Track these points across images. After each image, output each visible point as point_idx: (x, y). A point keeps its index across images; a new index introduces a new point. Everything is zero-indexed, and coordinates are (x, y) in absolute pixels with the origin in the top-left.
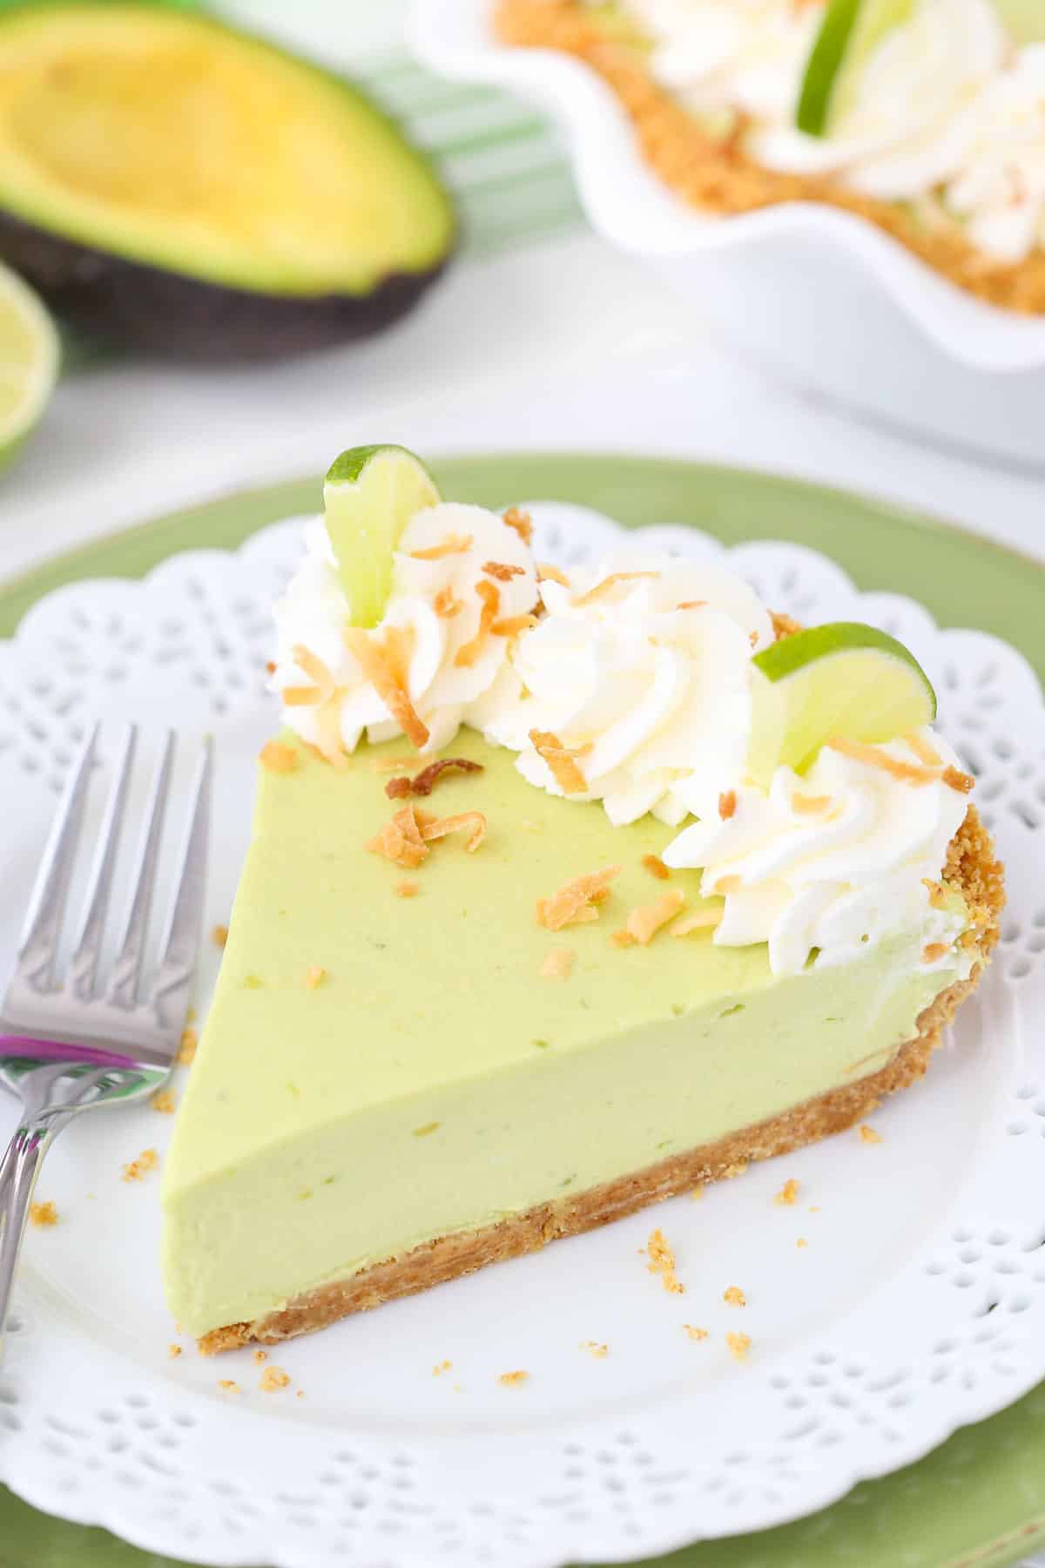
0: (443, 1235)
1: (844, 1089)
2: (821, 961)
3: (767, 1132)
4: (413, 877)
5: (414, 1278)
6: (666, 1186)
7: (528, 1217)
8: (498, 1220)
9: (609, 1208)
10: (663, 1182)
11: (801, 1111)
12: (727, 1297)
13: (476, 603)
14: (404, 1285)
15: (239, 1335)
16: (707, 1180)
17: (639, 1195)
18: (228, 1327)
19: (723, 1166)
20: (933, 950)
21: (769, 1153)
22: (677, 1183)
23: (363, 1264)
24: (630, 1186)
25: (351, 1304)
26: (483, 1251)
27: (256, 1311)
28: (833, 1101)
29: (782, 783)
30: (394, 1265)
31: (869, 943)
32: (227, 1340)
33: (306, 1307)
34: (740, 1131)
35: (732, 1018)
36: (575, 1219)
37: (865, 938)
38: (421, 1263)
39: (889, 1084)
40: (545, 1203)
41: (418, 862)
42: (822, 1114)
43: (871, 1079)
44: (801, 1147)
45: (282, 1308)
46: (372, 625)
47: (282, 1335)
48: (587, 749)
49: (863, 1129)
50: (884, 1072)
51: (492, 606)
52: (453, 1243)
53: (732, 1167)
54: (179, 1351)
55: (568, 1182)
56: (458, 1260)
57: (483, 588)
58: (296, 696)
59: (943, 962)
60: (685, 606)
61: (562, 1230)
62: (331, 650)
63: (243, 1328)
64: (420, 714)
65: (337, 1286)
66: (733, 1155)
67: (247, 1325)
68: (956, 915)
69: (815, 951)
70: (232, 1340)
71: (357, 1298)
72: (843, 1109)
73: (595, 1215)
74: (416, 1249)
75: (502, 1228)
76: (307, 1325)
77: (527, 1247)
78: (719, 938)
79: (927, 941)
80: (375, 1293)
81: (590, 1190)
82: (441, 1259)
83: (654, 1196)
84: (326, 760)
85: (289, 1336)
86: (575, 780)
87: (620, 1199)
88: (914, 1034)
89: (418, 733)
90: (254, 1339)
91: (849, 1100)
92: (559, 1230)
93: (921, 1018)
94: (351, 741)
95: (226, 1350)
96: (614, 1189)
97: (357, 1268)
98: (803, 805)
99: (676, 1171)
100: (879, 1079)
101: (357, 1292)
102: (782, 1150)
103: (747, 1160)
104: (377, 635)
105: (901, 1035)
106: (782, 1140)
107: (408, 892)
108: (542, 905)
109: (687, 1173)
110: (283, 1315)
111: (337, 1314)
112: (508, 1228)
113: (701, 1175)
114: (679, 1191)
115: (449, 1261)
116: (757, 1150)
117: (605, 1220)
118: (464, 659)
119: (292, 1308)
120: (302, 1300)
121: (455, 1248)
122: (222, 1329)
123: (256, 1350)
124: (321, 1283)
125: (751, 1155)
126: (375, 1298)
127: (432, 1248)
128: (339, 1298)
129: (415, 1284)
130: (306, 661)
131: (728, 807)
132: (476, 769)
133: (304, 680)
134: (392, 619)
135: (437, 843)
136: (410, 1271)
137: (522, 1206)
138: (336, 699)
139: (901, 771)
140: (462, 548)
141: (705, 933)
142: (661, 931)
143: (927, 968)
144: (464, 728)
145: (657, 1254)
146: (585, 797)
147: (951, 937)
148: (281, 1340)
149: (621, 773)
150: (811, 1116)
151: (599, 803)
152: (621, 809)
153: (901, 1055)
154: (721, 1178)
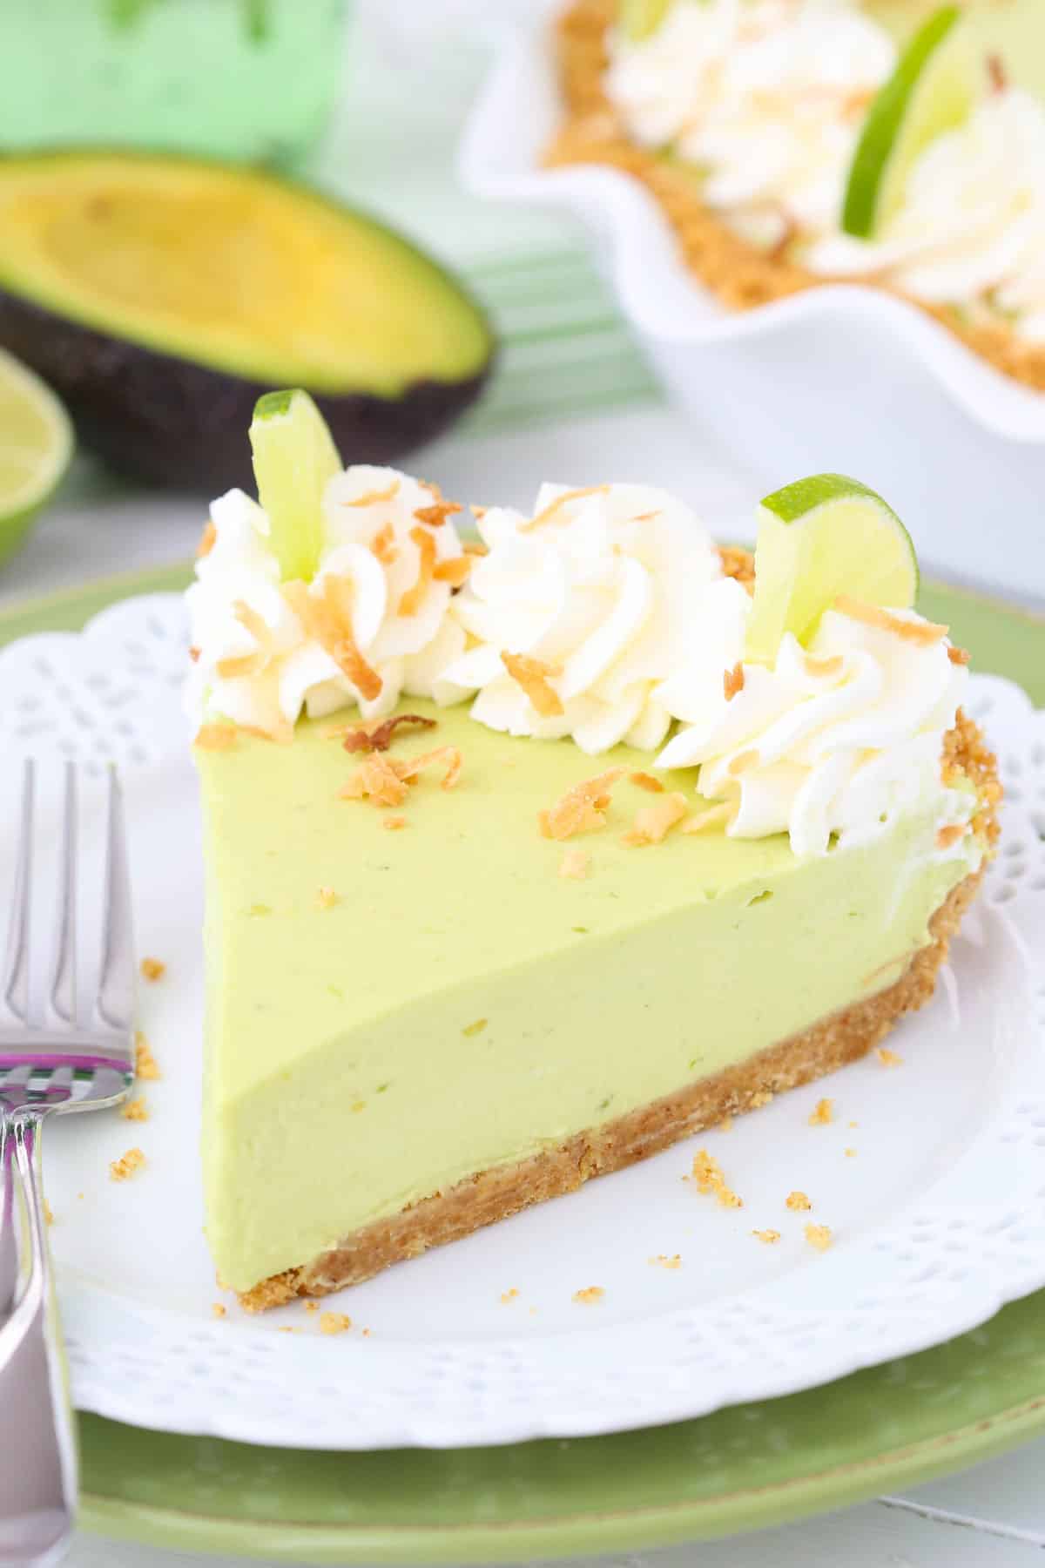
0: (486, 1167)
1: (861, 1006)
2: (843, 842)
3: (790, 1056)
4: (397, 814)
5: (457, 1219)
6: (697, 1115)
7: (565, 1149)
8: (537, 1151)
9: (642, 1140)
10: (693, 1111)
11: (820, 1029)
12: (789, 1203)
13: (410, 553)
14: (449, 1228)
15: (288, 1284)
16: (735, 1111)
17: (671, 1126)
18: (276, 1277)
19: (749, 1093)
20: (948, 834)
21: (791, 1082)
22: (706, 1113)
23: (411, 1197)
24: (662, 1115)
25: (398, 1248)
26: (524, 1187)
27: (307, 1253)
28: (851, 1020)
30: (439, 1201)
31: (886, 823)
32: (276, 1290)
33: (355, 1249)
34: (766, 1050)
35: (760, 906)
36: (611, 1152)
37: (883, 819)
38: (463, 1200)
39: (901, 1004)
40: (582, 1133)
41: (399, 800)
42: (842, 1036)
43: (884, 995)
44: (820, 1076)
45: (333, 1247)
46: (309, 579)
47: (328, 1284)
48: (559, 672)
49: (883, 1053)
50: (896, 988)
51: (429, 548)
52: (493, 1177)
53: (758, 1096)
54: (223, 1311)
55: (605, 1105)
56: (500, 1198)
57: (417, 535)
58: (232, 667)
59: (956, 849)
60: (641, 518)
61: (598, 1166)
62: (273, 608)
63: (291, 1276)
64: (371, 662)
65: (385, 1224)
66: (758, 1081)
67: (295, 1272)
68: (963, 797)
69: (834, 837)
70: (281, 1291)
71: (404, 1241)
72: (860, 1032)
73: (630, 1148)
74: (460, 1183)
75: (542, 1159)
76: (355, 1272)
77: (565, 1184)
78: (733, 830)
79: (941, 823)
80: (420, 1235)
81: (625, 1117)
82: (481, 1197)
83: (685, 1126)
84: (266, 737)
85: (338, 1286)
86: (550, 704)
87: (652, 1130)
88: (928, 940)
89: (370, 683)
90: (303, 1292)
91: (865, 1020)
92: (595, 1166)
93: (933, 922)
94: (293, 711)
95: (276, 1305)
96: (648, 1116)
97: (403, 1204)
98: (817, 668)
99: (706, 1098)
100: (892, 996)
101: (404, 1231)
102: (803, 1080)
103: (773, 1089)
104: (316, 588)
105: (915, 941)
106: (804, 1066)
107: (398, 825)
108: (544, 817)
109: (716, 1101)
110: (333, 1257)
111: (383, 1262)
112: (547, 1160)
113: (728, 1104)
114: (711, 1122)
115: (493, 1198)
116: (780, 1077)
117: (640, 1155)
118: (407, 607)
119: (342, 1249)
120: (350, 1240)
121: (498, 1183)
122: (270, 1279)
123: (306, 1302)
124: (369, 1220)
125: (774, 1082)
126: (420, 1242)
127: (475, 1182)
128: (387, 1239)
129: (459, 1226)
130: (248, 618)
131: (735, 683)
132: (430, 724)
133: (241, 641)
134: (329, 566)
135: (411, 781)
136: (454, 1210)
137: (561, 1132)
138: (275, 666)
139: (905, 630)
140: (387, 497)
141: (718, 828)
142: (673, 828)
143: (944, 856)
144: (404, 695)
145: (705, 1175)
146: (556, 725)
147: (963, 819)
148: (330, 1291)
149: (593, 699)
150: (830, 1038)
151: (568, 739)
152: (596, 738)
153: (914, 966)
154: (749, 1108)
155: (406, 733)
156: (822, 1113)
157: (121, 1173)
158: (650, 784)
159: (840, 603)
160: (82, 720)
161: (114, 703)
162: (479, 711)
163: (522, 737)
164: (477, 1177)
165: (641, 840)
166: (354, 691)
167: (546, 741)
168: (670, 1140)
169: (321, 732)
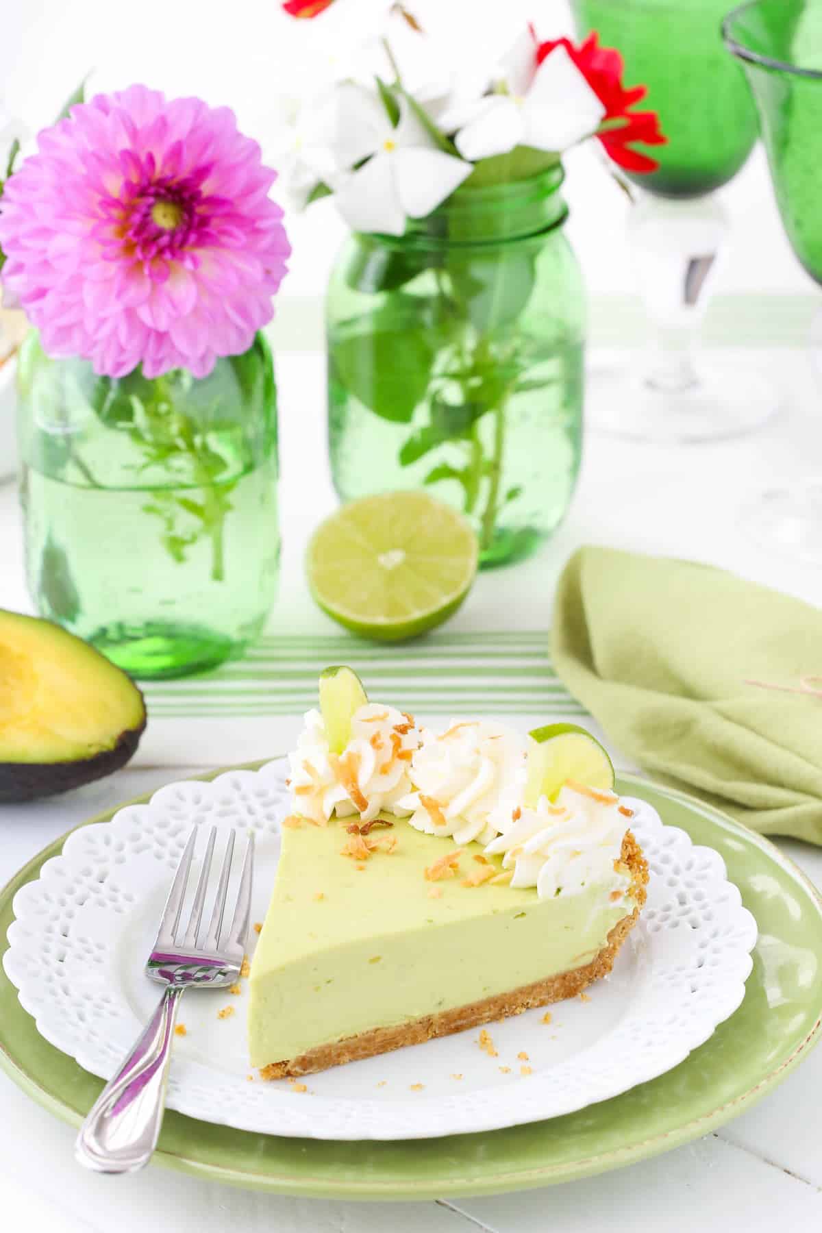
0: (380, 1026)
1: (572, 972)
2: (561, 894)
3: (535, 992)
4: (362, 864)
5: (364, 1049)
6: (487, 1014)
7: (420, 1023)
8: (406, 1022)
9: (459, 1023)
10: (485, 1012)
11: (551, 981)
12: (519, 1057)
13: (389, 744)
14: (361, 1052)
15: (282, 1069)
16: (507, 1014)
17: (473, 1018)
18: (277, 1064)
19: (514, 1007)
20: (616, 895)
21: (536, 1004)
22: (492, 1013)
23: (342, 1035)
24: (470, 1011)
25: (335, 1058)
26: (399, 1038)
27: (291, 1055)
28: (567, 978)
29: (542, 804)
30: (356, 1040)
31: (585, 887)
32: (276, 1071)
33: (314, 1056)
34: (523, 988)
35: (520, 919)
36: (443, 1026)
37: (583, 884)
38: (369, 1040)
39: (594, 973)
40: (429, 1016)
41: (366, 858)
42: (562, 985)
43: (585, 968)
44: (552, 1003)
45: (303, 1054)
46: (341, 753)
47: (302, 1071)
48: (446, 806)
49: (582, 995)
50: (591, 965)
51: (398, 744)
52: (384, 1031)
53: (518, 1009)
54: (252, 1079)
55: (440, 1003)
56: (388, 1041)
57: (393, 737)
58: (303, 790)
59: (620, 902)
60: (492, 738)
61: (437, 1032)
62: (321, 765)
63: (283, 1066)
64: (364, 795)
65: (329, 1046)
66: (519, 1001)
67: (285, 1063)
68: (625, 879)
69: (559, 890)
70: (279, 1072)
71: (339, 1055)
72: (572, 984)
73: (453, 1026)
74: (367, 1032)
75: (409, 1026)
76: (315, 1067)
77: (419, 1039)
78: (512, 884)
79: (613, 890)
80: (346, 1054)
81: (451, 1010)
82: (377, 1040)
83: (482, 1019)
84: (315, 824)
85: (306, 1072)
86: (441, 820)
87: (465, 1018)
88: (606, 944)
89: (363, 804)
90: (289, 1074)
91: (575, 979)
92: (435, 1032)
93: (610, 936)
94: (328, 813)
95: (275, 1078)
96: (462, 1011)
97: (338, 1038)
98: (553, 812)
99: (492, 1006)
100: (589, 969)
101: (339, 1051)
102: (542, 1004)
103: (527, 1006)
104: (343, 758)
105: (600, 944)
106: (542, 997)
107: (361, 868)
108: (426, 870)
109: (497, 1009)
110: (304, 1059)
111: (328, 1064)
112: (411, 1027)
113: (504, 1010)
114: (494, 1019)
115: (382, 1041)
116: (530, 1001)
117: (458, 1029)
118: (384, 770)
119: (308, 1055)
120: (312, 1052)
121: (386, 1034)
122: (273, 1065)
123: (289, 1078)
124: (321, 1043)
125: (528, 1004)
126: (347, 1057)
127: (375, 1033)
128: (330, 1054)
129: (366, 1052)
130: (308, 768)
131: (517, 815)
132: (390, 825)
133: (307, 779)
134: (351, 748)
135: (373, 849)
136: (363, 1044)
137: (418, 1014)
138: (321, 792)
139: (599, 798)
140: (383, 718)
141: (506, 883)
142: (484, 881)
143: (612, 905)
144: (382, 811)
145: (484, 1040)
146: (444, 830)
147: (625, 889)
148: (302, 1075)
149: (462, 820)
150: (556, 985)
151: (451, 837)
152: (462, 838)
153: (600, 956)
154: (513, 1014)
155: (376, 828)
156: (546, 1019)
157: (222, 1016)
158: (481, 860)
159: (568, 782)
160: (251, 811)
161: (265, 805)
162: (412, 822)
163: (430, 834)
164: (377, 1030)
165: (471, 885)
166: (356, 806)
167: (441, 837)
168: (474, 1024)
169: (340, 824)
